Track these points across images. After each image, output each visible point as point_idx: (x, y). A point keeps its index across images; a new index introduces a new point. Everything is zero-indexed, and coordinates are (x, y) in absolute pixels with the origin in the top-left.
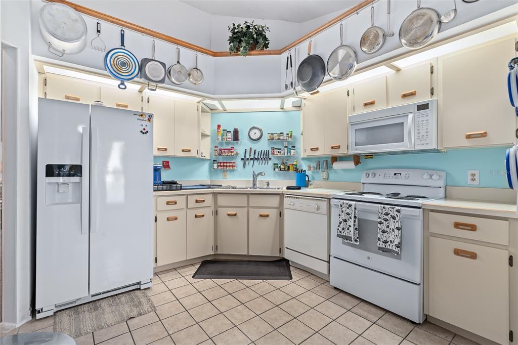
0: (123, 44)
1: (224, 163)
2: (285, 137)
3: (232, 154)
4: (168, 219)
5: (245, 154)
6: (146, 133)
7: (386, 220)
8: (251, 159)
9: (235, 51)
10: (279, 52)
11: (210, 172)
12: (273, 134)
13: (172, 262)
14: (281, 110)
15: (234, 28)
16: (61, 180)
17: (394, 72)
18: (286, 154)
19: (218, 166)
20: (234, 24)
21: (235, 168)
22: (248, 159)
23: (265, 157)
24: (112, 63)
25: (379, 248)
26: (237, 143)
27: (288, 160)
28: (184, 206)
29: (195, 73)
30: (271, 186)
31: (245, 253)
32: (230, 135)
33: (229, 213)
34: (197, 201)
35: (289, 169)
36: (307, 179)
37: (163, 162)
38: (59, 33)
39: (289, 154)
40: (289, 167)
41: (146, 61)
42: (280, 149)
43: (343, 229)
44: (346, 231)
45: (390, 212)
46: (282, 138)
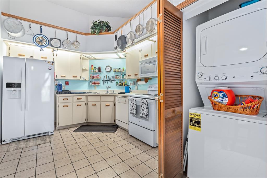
0: (41, 32)
1: (94, 82)
2: (121, 70)
3: (98, 78)
4: (64, 107)
5: (104, 78)
6: (51, 69)
7: (143, 105)
8: (107, 80)
9: (94, 33)
10: (113, 33)
11: (89, 86)
12: (116, 69)
13: (66, 125)
14: (120, 58)
15: (94, 23)
16: (12, 89)
17: (154, 42)
18: (122, 78)
19: (92, 84)
20: (94, 21)
21: (99, 85)
22: (105, 80)
23: (112, 79)
24: (36, 40)
25: (141, 117)
26: (101, 73)
27: (122, 81)
28: (72, 101)
29: (75, 43)
30: (114, 92)
31: (100, 122)
32: (97, 70)
33: (93, 104)
34: (78, 99)
35: (123, 85)
36: (130, 89)
37: (66, 82)
38: (11, 30)
39: (123, 78)
40: (123, 84)
41: (52, 39)
42: (119, 76)
43: (132, 110)
44: (133, 111)
45: (144, 101)
46: (120, 71)
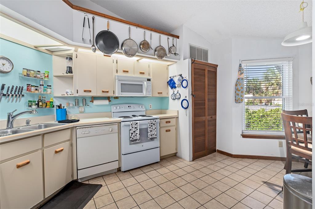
2: (41, 76)
10: (72, 6)
12: (30, 70)
14: (34, 48)
18: (42, 92)
23: (18, 92)
27: (45, 97)
39: (45, 92)
40: (46, 104)
42: (37, 87)
44: (135, 137)
45: (153, 122)
